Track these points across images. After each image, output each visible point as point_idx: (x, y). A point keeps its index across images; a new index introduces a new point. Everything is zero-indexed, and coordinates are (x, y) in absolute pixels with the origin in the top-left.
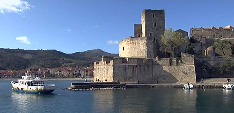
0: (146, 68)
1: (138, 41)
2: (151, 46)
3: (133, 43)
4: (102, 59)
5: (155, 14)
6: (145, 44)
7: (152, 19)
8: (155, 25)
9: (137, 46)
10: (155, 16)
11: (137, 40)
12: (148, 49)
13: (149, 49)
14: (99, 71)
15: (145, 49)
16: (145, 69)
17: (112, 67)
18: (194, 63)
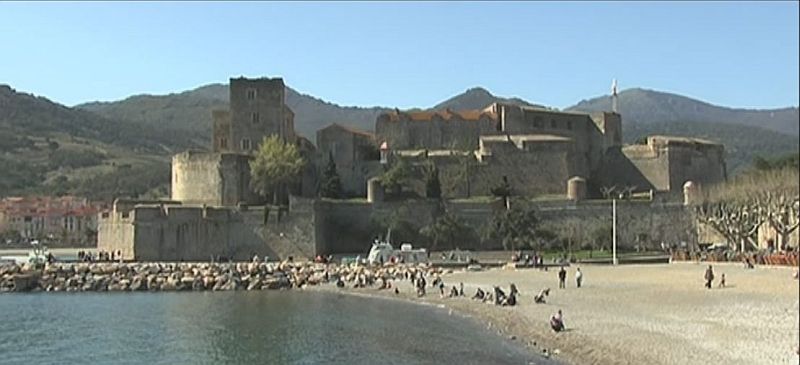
0: (211, 228)
1: (205, 163)
2: (232, 176)
3: (194, 168)
4: (115, 207)
5: (258, 90)
6: (217, 172)
7: (250, 103)
8: (256, 119)
9: (202, 176)
10: (258, 94)
11: (203, 161)
12: (223, 183)
13: (226, 183)
14: (109, 234)
15: (217, 182)
16: (207, 231)
17: (133, 227)
18: (313, 220)
